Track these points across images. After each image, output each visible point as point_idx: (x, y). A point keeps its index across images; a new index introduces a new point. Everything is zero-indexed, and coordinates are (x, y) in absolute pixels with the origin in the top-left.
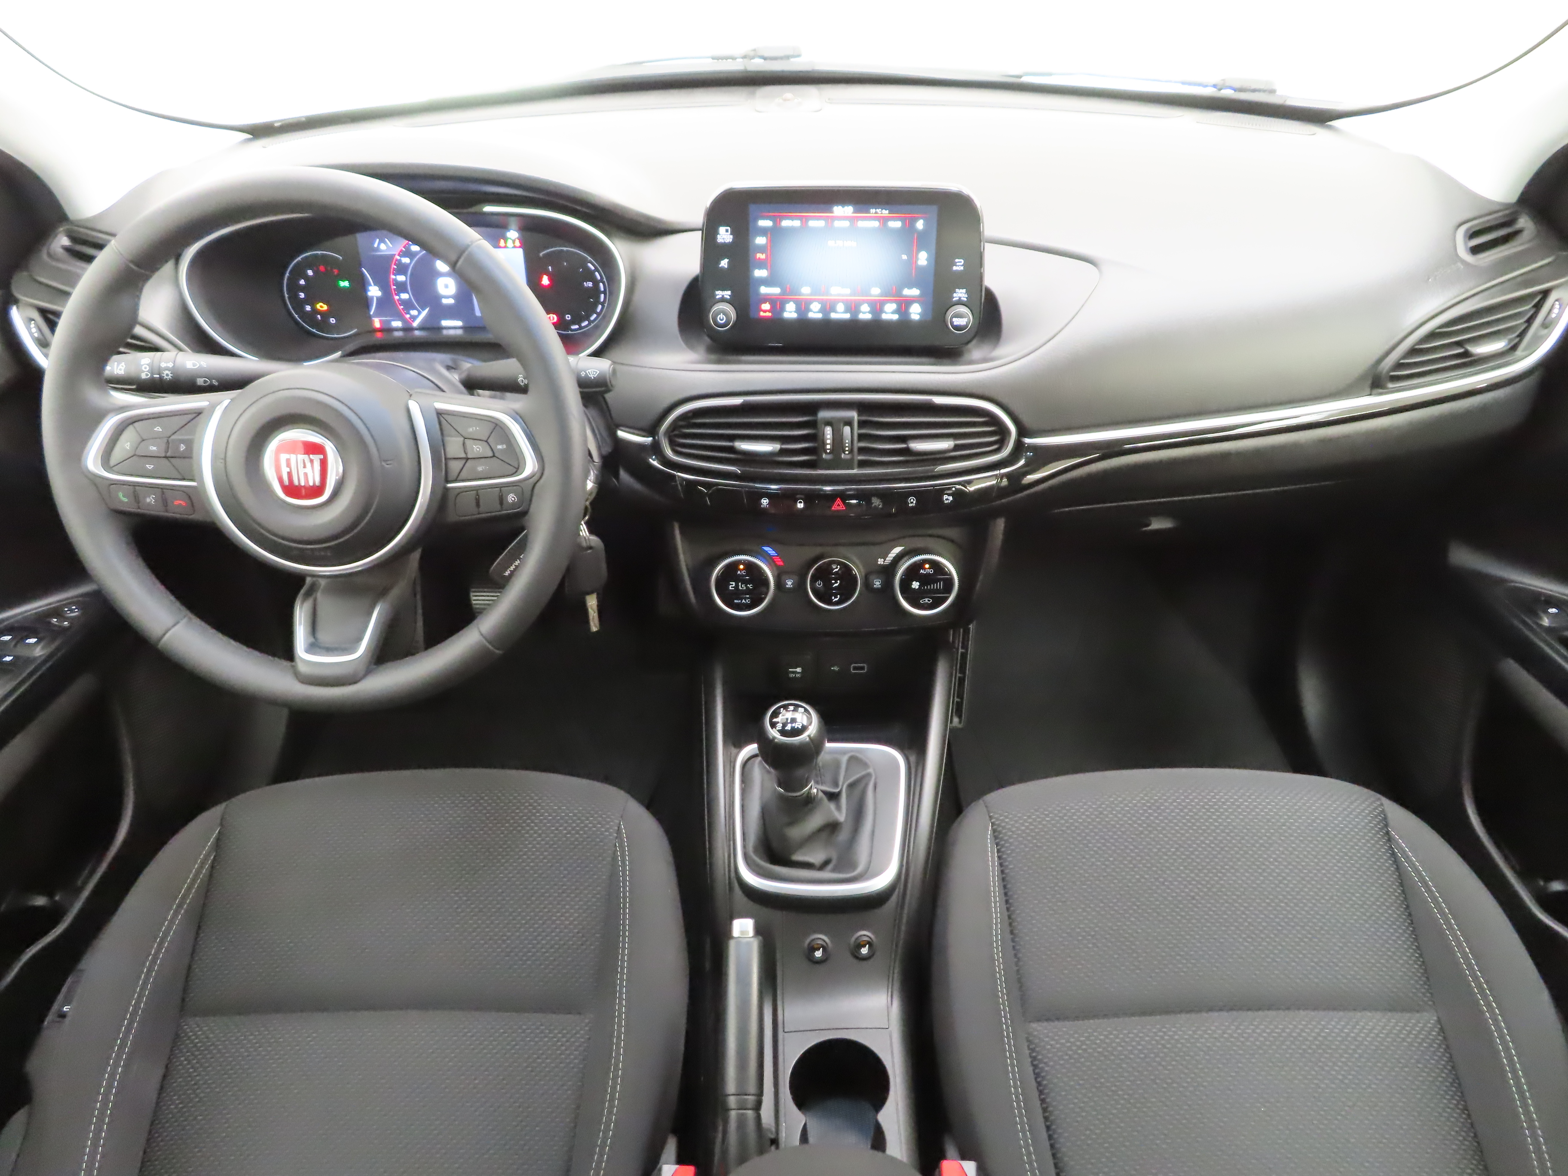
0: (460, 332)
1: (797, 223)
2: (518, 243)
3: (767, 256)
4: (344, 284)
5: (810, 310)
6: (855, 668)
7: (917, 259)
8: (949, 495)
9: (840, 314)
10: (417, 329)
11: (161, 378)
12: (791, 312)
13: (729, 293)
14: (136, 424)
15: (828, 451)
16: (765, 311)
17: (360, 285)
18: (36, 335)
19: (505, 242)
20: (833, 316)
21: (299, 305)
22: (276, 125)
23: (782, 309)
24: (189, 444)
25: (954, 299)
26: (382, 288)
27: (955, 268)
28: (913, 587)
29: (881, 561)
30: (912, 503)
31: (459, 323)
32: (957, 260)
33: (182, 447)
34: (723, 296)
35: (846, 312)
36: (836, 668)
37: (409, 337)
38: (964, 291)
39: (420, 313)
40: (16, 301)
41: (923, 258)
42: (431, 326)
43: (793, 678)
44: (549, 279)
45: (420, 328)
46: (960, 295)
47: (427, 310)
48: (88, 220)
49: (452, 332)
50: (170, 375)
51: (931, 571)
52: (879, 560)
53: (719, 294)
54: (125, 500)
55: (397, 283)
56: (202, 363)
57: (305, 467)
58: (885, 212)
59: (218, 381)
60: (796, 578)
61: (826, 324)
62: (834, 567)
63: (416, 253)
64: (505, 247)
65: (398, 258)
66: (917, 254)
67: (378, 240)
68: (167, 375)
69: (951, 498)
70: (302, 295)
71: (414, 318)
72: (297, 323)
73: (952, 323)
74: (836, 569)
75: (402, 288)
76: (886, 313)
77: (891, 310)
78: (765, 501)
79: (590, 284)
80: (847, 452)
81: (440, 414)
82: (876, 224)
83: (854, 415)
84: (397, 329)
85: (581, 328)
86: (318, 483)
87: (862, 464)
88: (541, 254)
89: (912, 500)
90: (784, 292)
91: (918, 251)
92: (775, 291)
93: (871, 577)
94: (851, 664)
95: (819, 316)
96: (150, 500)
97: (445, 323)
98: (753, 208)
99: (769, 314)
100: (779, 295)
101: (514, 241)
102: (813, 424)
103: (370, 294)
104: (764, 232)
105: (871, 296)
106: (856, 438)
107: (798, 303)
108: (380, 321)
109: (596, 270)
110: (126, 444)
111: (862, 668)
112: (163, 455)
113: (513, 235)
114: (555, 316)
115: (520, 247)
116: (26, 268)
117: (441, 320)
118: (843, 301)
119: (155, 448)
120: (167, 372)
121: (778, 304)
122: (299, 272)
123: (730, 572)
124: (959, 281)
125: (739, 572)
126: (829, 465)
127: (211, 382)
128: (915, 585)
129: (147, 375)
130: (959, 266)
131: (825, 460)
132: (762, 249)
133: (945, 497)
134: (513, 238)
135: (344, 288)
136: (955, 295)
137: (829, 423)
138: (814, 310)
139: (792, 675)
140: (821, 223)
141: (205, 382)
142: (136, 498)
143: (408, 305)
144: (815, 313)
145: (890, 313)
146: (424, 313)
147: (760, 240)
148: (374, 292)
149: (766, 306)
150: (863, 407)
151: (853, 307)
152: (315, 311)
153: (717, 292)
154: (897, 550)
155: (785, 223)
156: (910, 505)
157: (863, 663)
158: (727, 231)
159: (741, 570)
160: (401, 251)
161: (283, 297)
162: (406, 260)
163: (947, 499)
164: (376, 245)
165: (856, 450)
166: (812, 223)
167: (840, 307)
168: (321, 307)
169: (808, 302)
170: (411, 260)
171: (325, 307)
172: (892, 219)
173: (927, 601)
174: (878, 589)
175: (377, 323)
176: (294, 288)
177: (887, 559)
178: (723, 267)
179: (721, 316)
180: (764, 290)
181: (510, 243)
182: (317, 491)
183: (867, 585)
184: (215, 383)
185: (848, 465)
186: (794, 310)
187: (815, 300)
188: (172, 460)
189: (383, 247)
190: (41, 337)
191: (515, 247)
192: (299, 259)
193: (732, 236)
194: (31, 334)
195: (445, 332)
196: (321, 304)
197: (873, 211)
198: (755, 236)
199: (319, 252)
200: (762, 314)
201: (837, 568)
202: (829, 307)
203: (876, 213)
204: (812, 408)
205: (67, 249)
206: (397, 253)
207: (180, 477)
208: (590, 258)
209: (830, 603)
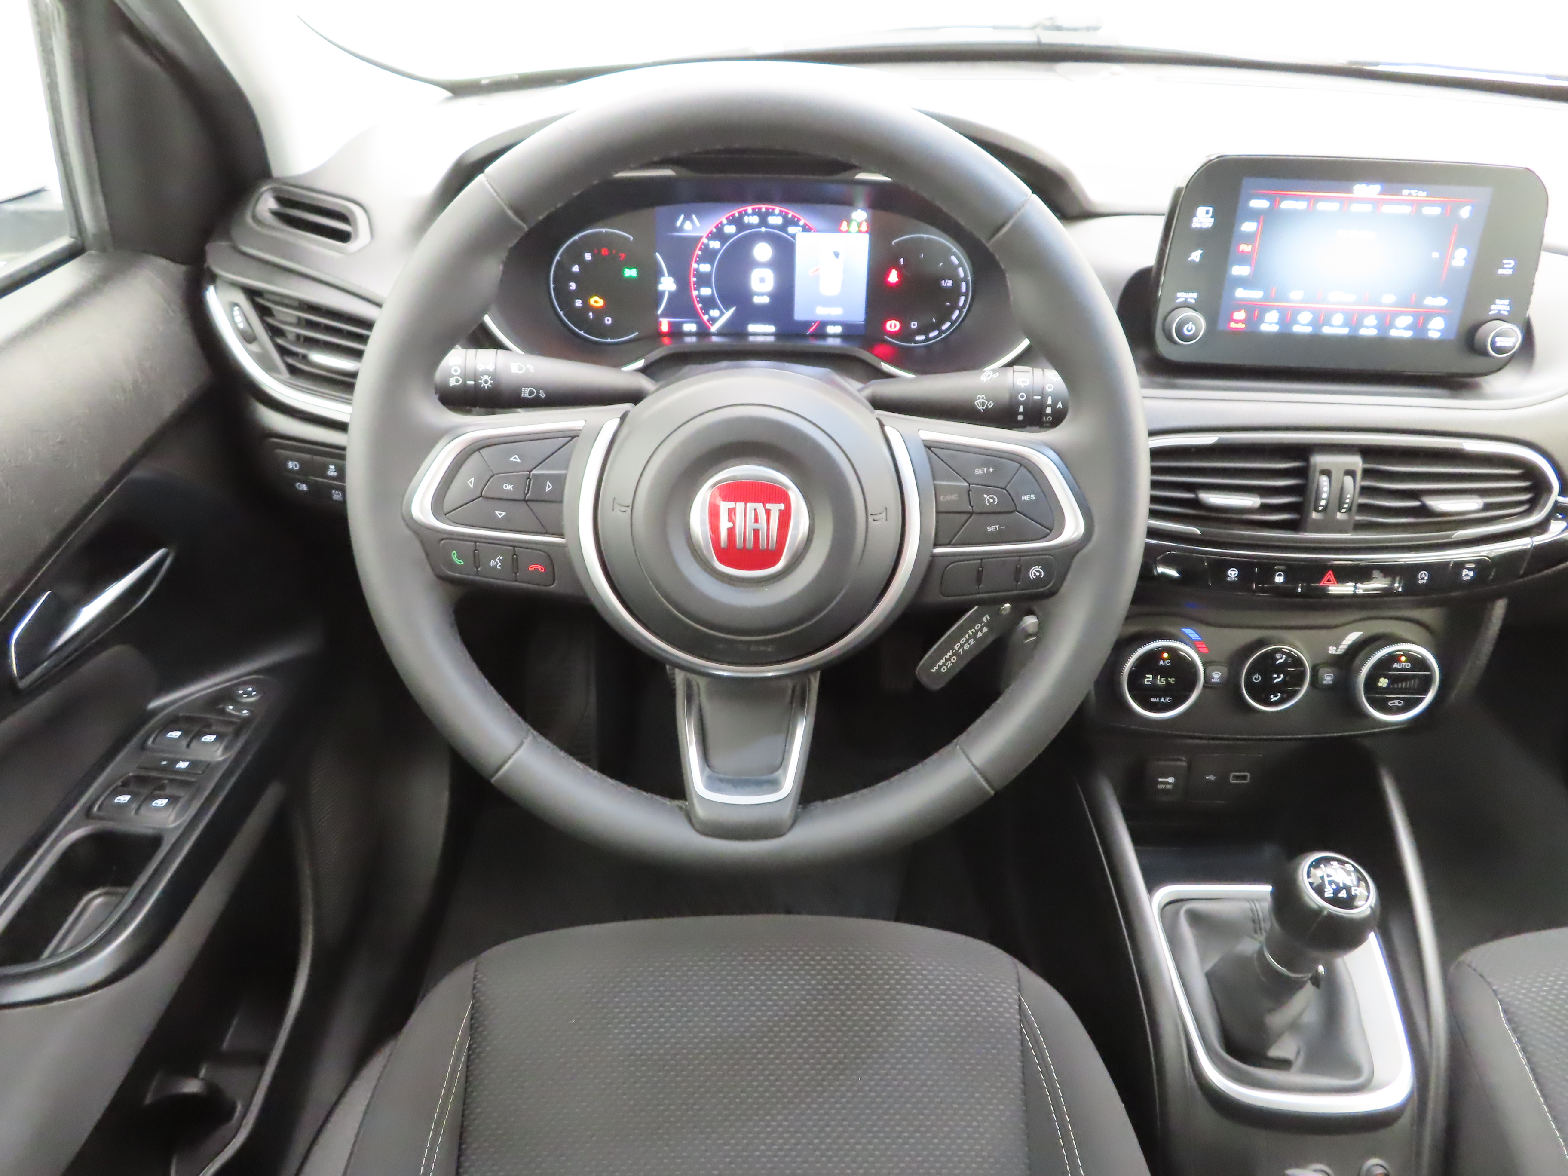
0: (771, 339)
1: (1301, 205)
2: (864, 227)
3: (1253, 249)
4: (630, 273)
5: (1297, 322)
6: (1237, 777)
7: (1452, 257)
8: (1469, 569)
9: (1336, 328)
10: (714, 334)
11: (477, 386)
12: (1270, 324)
13: (1195, 295)
14: (483, 451)
15: (1320, 508)
16: (1237, 322)
17: (651, 275)
18: (241, 326)
19: (849, 225)
20: (1327, 330)
21: (566, 299)
22: (484, 82)
23: (1261, 319)
24: (559, 481)
25: (1491, 313)
26: (678, 281)
27: (1501, 271)
28: (1380, 684)
29: (1332, 650)
30: (1423, 579)
31: (771, 329)
32: (1505, 261)
33: (549, 487)
34: (1186, 299)
35: (1344, 325)
36: (1212, 778)
37: (705, 345)
38: (1507, 302)
39: (722, 314)
40: (213, 278)
41: (1460, 258)
42: (735, 330)
43: (1162, 790)
44: (899, 275)
45: (719, 334)
46: (1500, 307)
47: (732, 310)
48: (300, 177)
49: (760, 339)
50: (490, 382)
51: (1408, 665)
52: (1331, 648)
53: (1182, 296)
54: (460, 562)
55: (698, 274)
56: (529, 366)
57: (756, 520)
58: (1422, 194)
59: (545, 393)
60: (1225, 670)
61: (1316, 341)
62: (1278, 657)
63: (731, 236)
64: (847, 231)
65: (705, 240)
66: (1453, 251)
67: (682, 216)
68: (486, 382)
69: (1471, 574)
70: (573, 286)
71: (713, 320)
72: (562, 320)
73: (1493, 343)
74: (1281, 660)
75: (703, 280)
76: (1396, 328)
77: (1405, 325)
78: (1233, 573)
79: (950, 283)
80: (1344, 511)
81: (929, 446)
82: (1407, 209)
83: (1356, 462)
84: (690, 334)
85: (927, 339)
86: (773, 545)
87: (1359, 527)
88: (893, 243)
89: (1423, 576)
90: (1266, 298)
91: (1457, 247)
92: (1256, 294)
93: (1321, 671)
94: (1232, 771)
95: (1308, 330)
96: (496, 563)
97: (752, 328)
98: (1248, 183)
99: (1241, 326)
100: (1261, 300)
101: (860, 224)
102: (1303, 473)
103: (661, 287)
104: (1255, 215)
105: (1380, 305)
106: (1358, 490)
107: (1283, 312)
108: (669, 323)
109: (961, 264)
110: (468, 481)
111: (1245, 778)
112: (522, 498)
113: (860, 215)
114: (898, 323)
115: (866, 232)
116: (227, 235)
117: (747, 324)
118: (1342, 311)
119: (510, 487)
120: (486, 377)
121: (1255, 311)
122: (575, 254)
123: (1149, 662)
124: (1502, 288)
125: (1161, 662)
126: (1319, 527)
127: (538, 393)
128: (1383, 682)
129: (457, 381)
130: (1507, 268)
131: (1315, 521)
132: (1249, 238)
133: (1465, 572)
134: (859, 221)
135: (630, 279)
136: (1493, 307)
137: (1327, 473)
138: (1301, 322)
139: (1160, 787)
140: (1334, 206)
141: (531, 393)
142: (476, 560)
143: (708, 303)
144: (1302, 327)
145: (1401, 330)
146: (729, 314)
147: (1248, 226)
148: (667, 284)
149: (1240, 315)
150: (1366, 452)
151: (1353, 320)
152: (587, 307)
153: (1179, 295)
154: (1353, 637)
155: (1286, 205)
156: (1420, 582)
157: (1248, 771)
158: (1207, 212)
159: (1164, 660)
160: (711, 232)
161: (549, 285)
162: (715, 245)
163: (1467, 575)
164: (678, 224)
165: (1354, 508)
166: (1321, 206)
167: (1338, 319)
168: (596, 302)
169: (1296, 311)
170: (722, 245)
171: (601, 303)
172: (1433, 204)
173: (1397, 704)
174: (1328, 686)
175: (665, 327)
176: (564, 275)
177: (1341, 647)
178: (1193, 261)
179: (1190, 325)
180: (1241, 293)
181: (854, 227)
182: (768, 557)
183: (1315, 681)
184: (542, 395)
185: (1340, 527)
186: (1276, 321)
187: (1306, 309)
188: (535, 506)
189: (688, 225)
190: (248, 328)
191: (860, 232)
192: (576, 237)
193: (1212, 220)
194: (234, 324)
195: (751, 339)
196: (596, 298)
197: (1405, 192)
198: (1241, 223)
199: (604, 230)
200: (1233, 325)
201: (1281, 658)
202: (1320, 319)
203: (1410, 195)
204: (1303, 452)
205: (275, 214)
206: (705, 235)
207: (542, 530)
208: (955, 250)
209: (1268, 703)
